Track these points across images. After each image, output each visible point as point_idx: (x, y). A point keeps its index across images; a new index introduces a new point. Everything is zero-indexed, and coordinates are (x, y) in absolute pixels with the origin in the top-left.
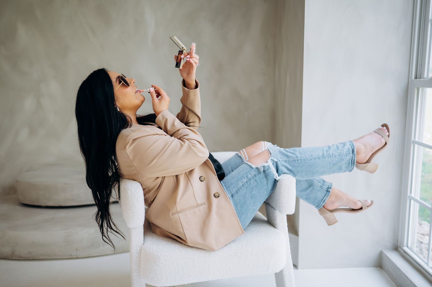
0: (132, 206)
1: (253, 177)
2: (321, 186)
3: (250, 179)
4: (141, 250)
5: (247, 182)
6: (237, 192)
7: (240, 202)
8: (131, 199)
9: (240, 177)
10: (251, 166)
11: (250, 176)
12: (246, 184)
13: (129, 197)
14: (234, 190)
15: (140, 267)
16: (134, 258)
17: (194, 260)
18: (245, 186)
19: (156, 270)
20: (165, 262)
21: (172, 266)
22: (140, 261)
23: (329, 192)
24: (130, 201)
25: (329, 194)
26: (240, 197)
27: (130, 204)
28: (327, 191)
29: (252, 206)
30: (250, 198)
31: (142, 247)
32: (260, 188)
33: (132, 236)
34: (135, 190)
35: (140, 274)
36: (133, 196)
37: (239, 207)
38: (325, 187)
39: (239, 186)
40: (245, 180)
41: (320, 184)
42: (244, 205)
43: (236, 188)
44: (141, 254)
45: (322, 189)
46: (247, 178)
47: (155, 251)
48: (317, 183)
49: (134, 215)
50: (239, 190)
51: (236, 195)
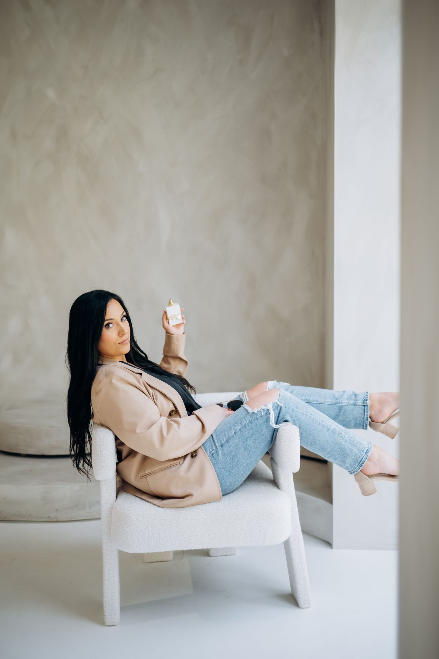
0: (100, 455)
1: (248, 424)
2: (354, 403)
3: (245, 426)
4: (112, 508)
5: (240, 430)
6: (228, 441)
7: (230, 453)
8: (99, 446)
9: (233, 423)
10: (247, 410)
11: (244, 423)
12: (239, 432)
13: (97, 445)
14: (224, 439)
15: (110, 528)
16: (104, 516)
17: (172, 523)
18: (238, 434)
19: (127, 532)
20: (137, 523)
21: (145, 528)
22: (111, 522)
23: (367, 405)
24: (98, 449)
25: (367, 408)
26: (231, 448)
27: (98, 452)
28: (364, 405)
29: (245, 459)
30: (243, 449)
31: (113, 504)
32: (256, 437)
33: (102, 491)
34: (104, 436)
35: (110, 537)
36: (101, 443)
37: (229, 459)
38: (360, 403)
39: (230, 434)
40: (238, 427)
41: (351, 402)
42: (235, 457)
43: (227, 437)
44: (112, 513)
45: (356, 406)
46: (241, 424)
47: (127, 509)
48: (347, 402)
49: (103, 466)
50: (230, 438)
51: (227, 444)
